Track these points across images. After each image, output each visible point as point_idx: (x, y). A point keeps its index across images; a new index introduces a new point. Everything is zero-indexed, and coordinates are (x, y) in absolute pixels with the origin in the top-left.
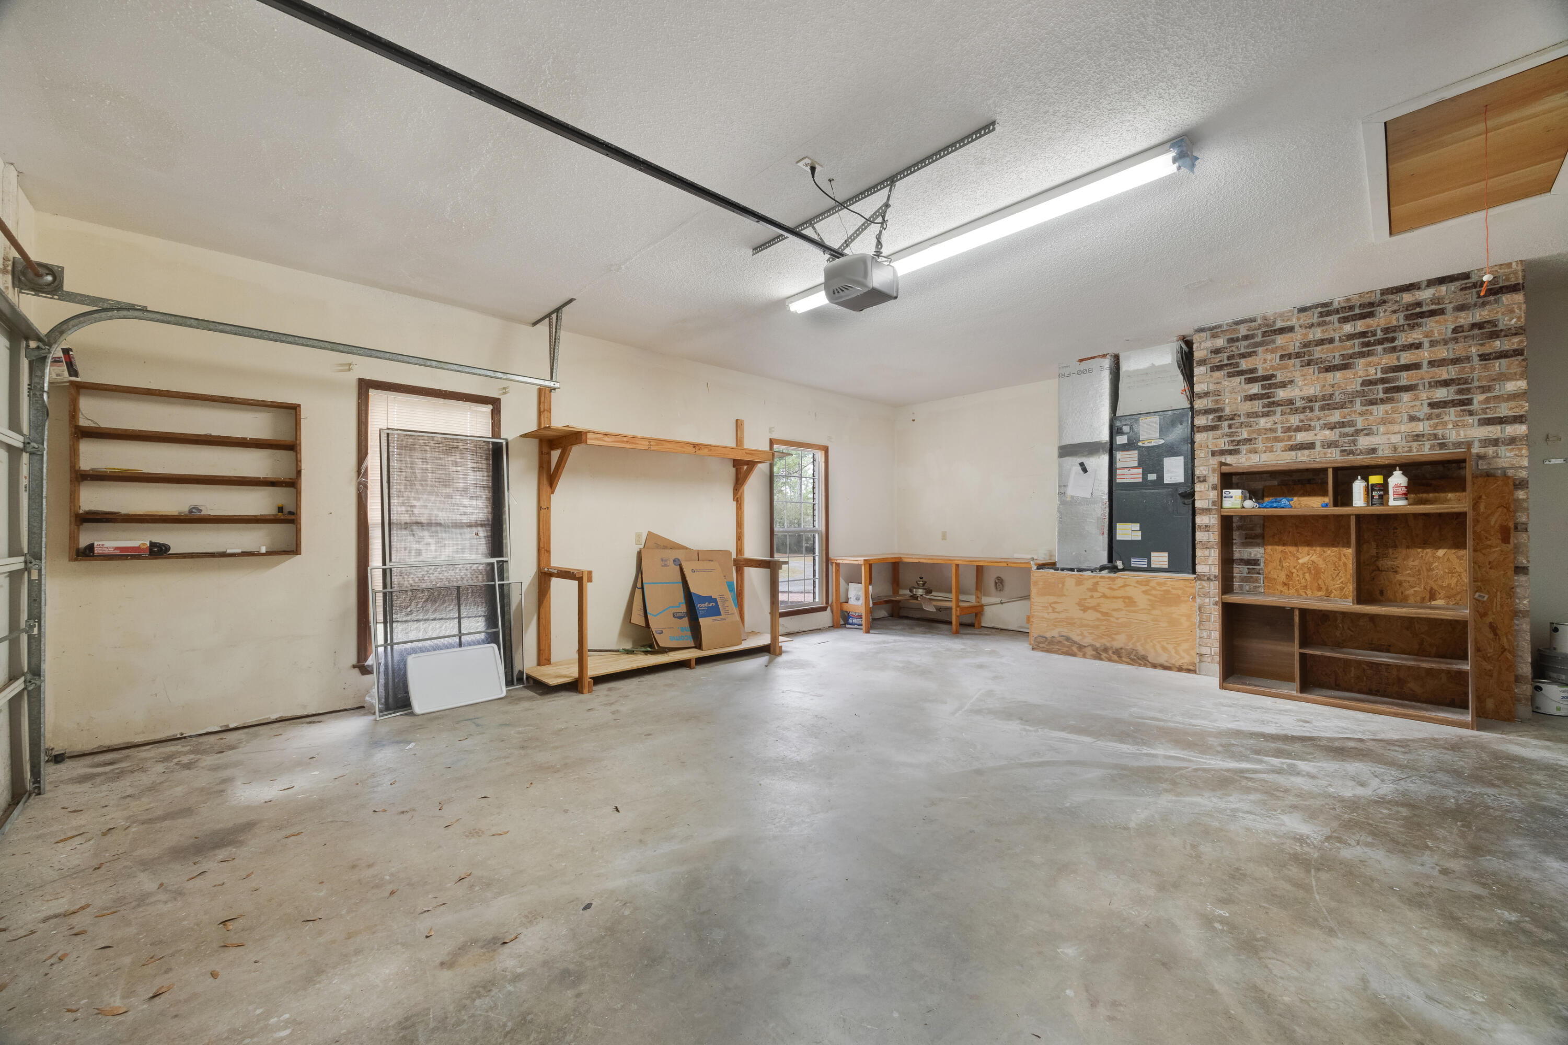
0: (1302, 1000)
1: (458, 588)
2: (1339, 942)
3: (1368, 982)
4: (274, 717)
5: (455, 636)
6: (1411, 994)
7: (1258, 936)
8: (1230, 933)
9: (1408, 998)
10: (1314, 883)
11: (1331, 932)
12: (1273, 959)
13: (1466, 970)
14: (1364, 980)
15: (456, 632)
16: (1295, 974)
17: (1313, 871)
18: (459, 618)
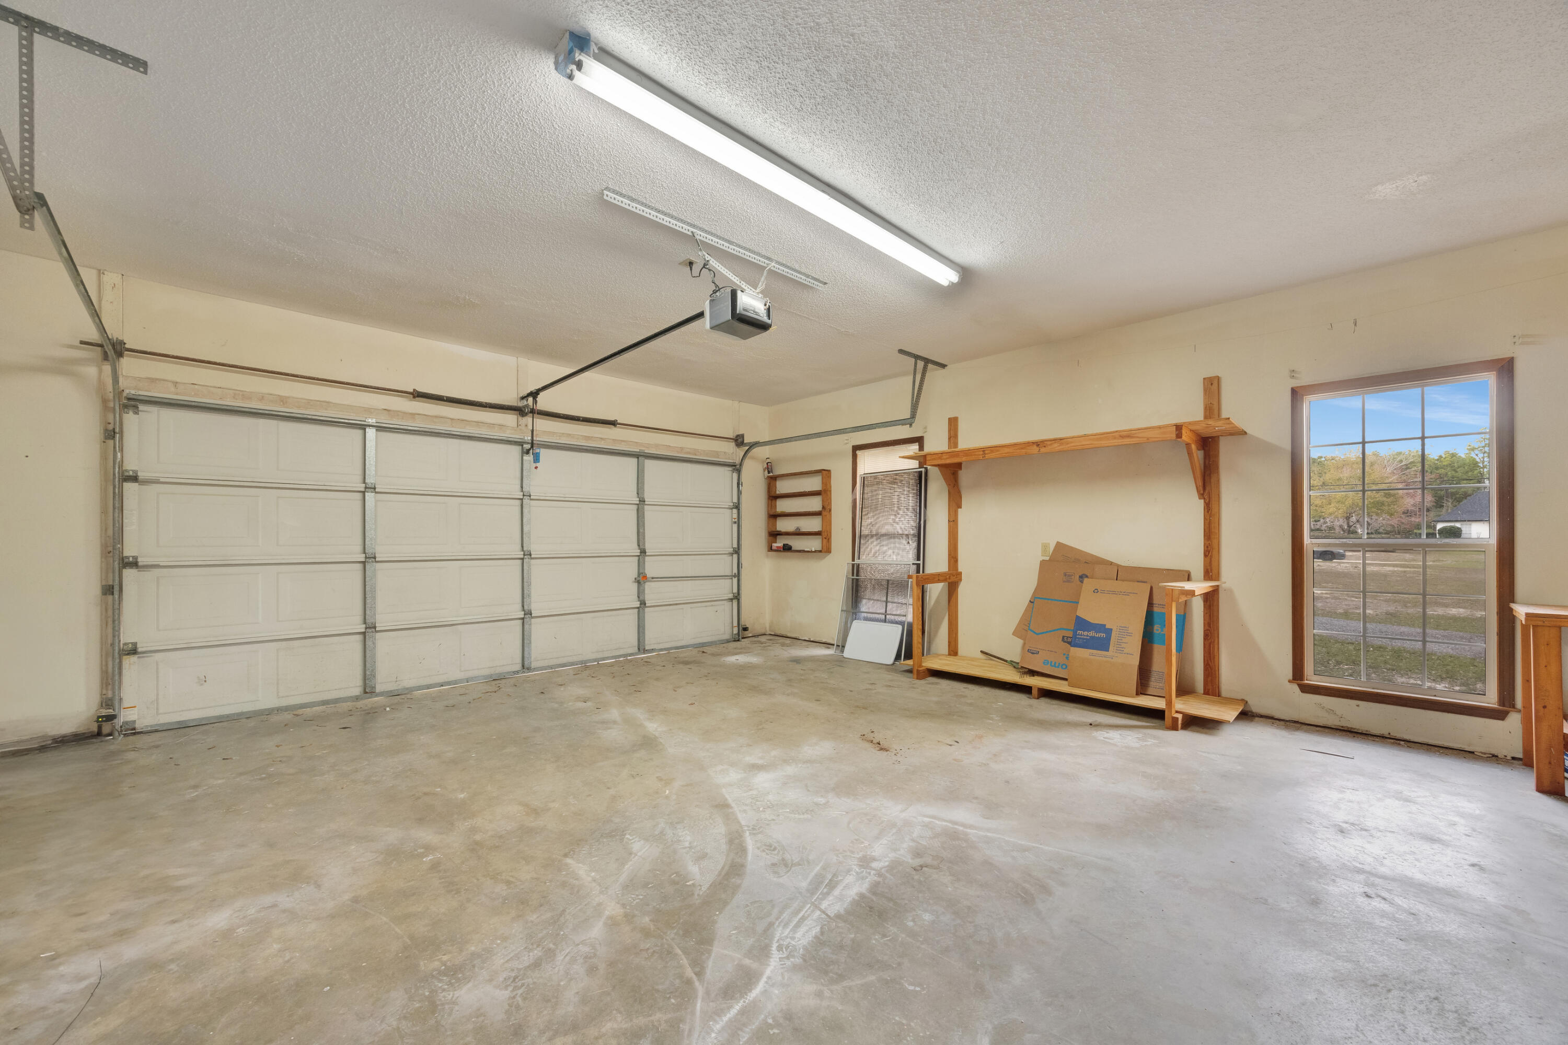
0: (345, 852)
1: (888, 581)
2: (347, 897)
3: (316, 888)
4: (824, 640)
5: (882, 614)
6: (287, 899)
7: (395, 863)
8: (410, 852)
9: (288, 896)
10: (397, 929)
11: (355, 900)
12: (376, 858)
13: (250, 945)
14: (318, 886)
15: (883, 611)
16: (357, 861)
17: (409, 943)
18: (887, 602)
